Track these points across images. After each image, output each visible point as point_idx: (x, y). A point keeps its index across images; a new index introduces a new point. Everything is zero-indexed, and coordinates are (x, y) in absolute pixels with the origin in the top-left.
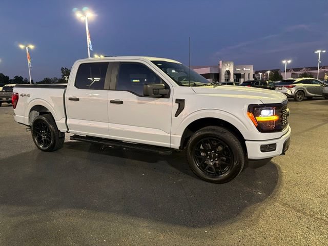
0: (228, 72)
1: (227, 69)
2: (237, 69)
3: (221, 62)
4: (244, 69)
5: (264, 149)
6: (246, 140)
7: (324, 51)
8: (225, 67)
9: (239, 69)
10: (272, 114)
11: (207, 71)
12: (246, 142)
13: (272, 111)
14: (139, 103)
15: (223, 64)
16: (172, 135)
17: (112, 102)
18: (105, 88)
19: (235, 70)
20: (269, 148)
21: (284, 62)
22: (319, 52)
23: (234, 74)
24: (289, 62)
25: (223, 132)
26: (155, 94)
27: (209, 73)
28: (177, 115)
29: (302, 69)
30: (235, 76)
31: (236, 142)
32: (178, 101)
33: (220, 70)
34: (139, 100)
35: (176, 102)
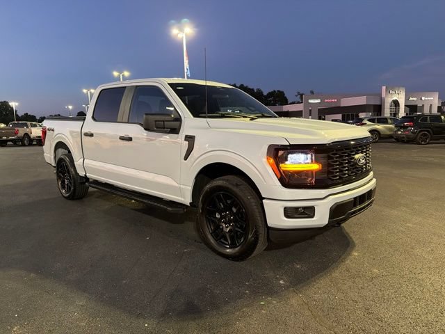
0: (396, 103)
1: (395, 98)
2: (411, 99)
3: (384, 88)
4: (423, 98)
5: (290, 213)
6: (264, 198)
8: (390, 96)
9: (415, 99)
10: (309, 161)
11: (361, 101)
12: (264, 201)
13: (309, 156)
15: (388, 91)
16: (182, 186)
17: (122, 138)
18: (118, 120)
19: (407, 99)
20: (303, 213)
23: (405, 106)
25: (237, 185)
26: (157, 128)
27: (365, 103)
28: (186, 158)
30: (408, 109)
31: (252, 200)
32: (187, 138)
33: (382, 100)
35: (185, 140)
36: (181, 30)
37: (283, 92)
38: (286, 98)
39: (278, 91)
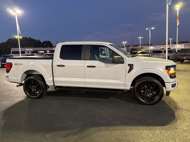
5: (172, 86)
7: (142, 38)
12: (165, 83)
14: (106, 67)
16: (126, 83)
17: (88, 67)
21: (123, 42)
22: (140, 38)
24: (126, 42)
26: (118, 62)
28: (129, 72)
29: (130, 46)
32: (129, 65)
34: (105, 65)
35: (128, 66)
36: (15, 12)
37: (50, 42)
38: (52, 44)
39: (48, 41)
